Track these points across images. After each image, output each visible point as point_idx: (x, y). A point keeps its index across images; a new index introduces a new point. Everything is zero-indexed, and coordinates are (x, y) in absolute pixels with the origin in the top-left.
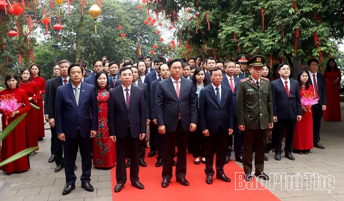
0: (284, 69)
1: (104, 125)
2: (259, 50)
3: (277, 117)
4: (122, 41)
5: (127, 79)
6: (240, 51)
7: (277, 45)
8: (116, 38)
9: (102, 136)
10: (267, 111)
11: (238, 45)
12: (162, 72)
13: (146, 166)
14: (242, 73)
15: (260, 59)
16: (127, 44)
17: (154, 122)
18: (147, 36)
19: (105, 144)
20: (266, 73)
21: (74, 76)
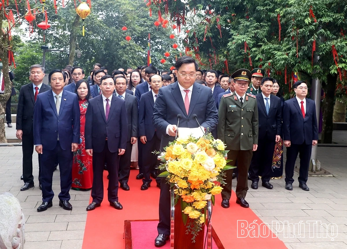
0: (302, 88)
1: (83, 140)
2: (272, 64)
3: (290, 142)
4: (127, 46)
5: (107, 88)
6: (251, 64)
7: (291, 59)
8: (120, 41)
9: (80, 153)
10: (250, 131)
11: (249, 57)
12: (153, 83)
13: (129, 190)
14: (255, 89)
15: (246, 73)
16: (134, 50)
17: (142, 140)
18: (160, 40)
19: (84, 163)
20: (277, 90)
21: (55, 83)
